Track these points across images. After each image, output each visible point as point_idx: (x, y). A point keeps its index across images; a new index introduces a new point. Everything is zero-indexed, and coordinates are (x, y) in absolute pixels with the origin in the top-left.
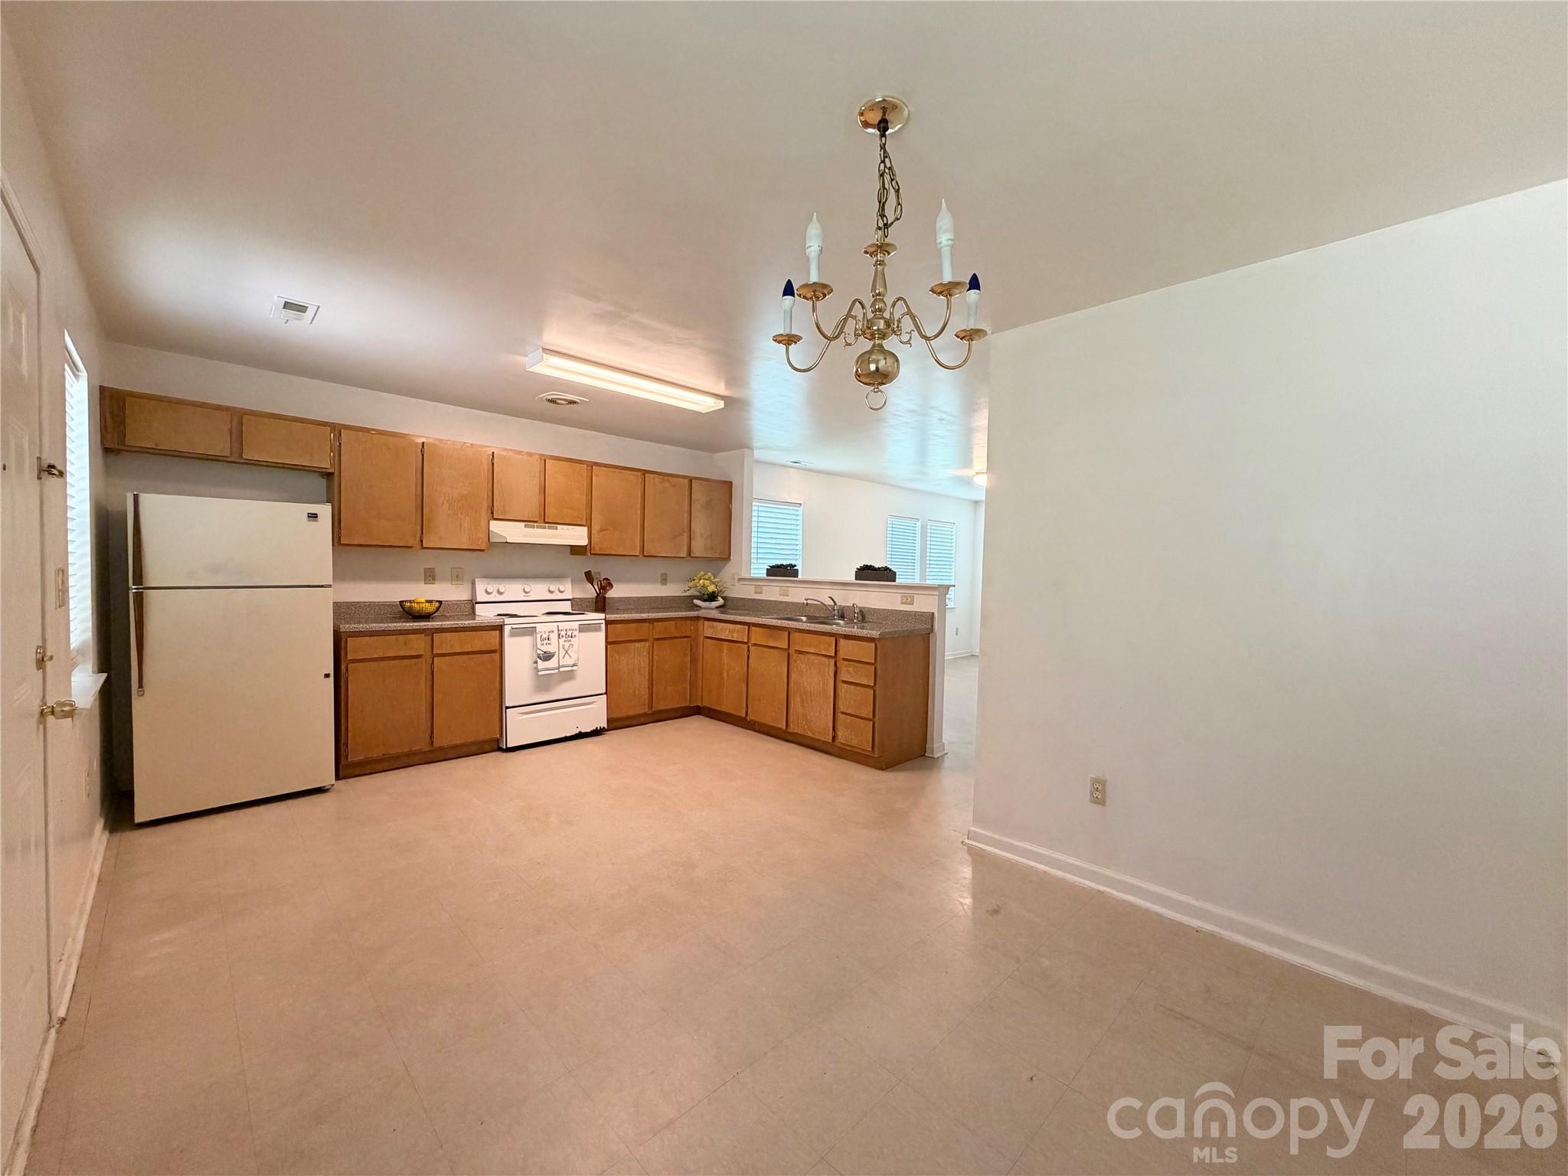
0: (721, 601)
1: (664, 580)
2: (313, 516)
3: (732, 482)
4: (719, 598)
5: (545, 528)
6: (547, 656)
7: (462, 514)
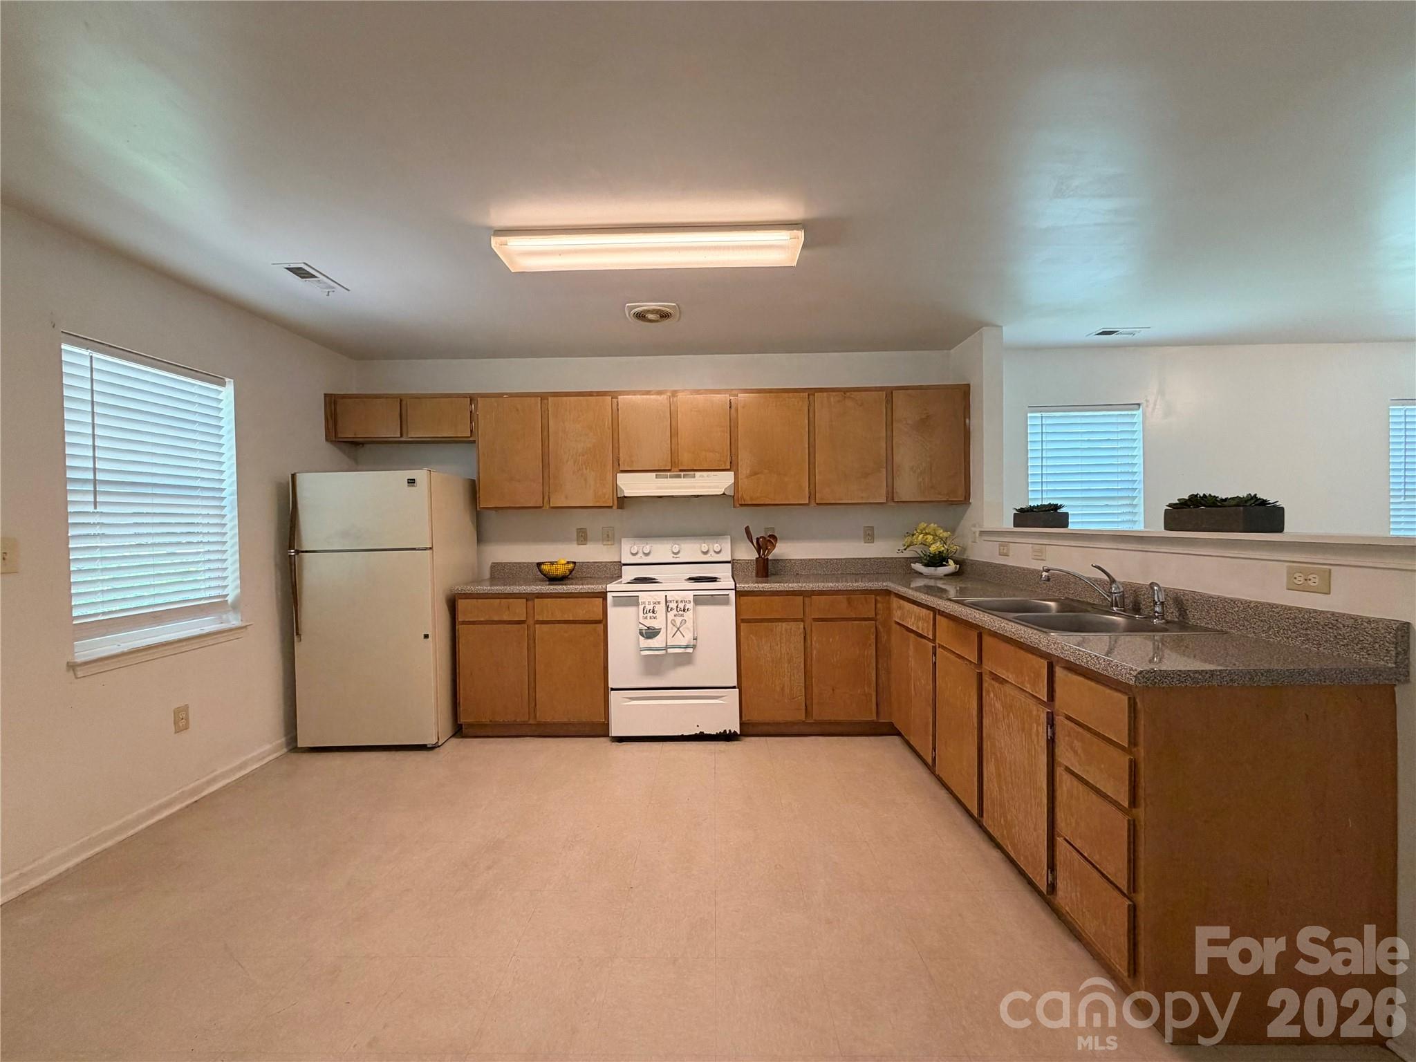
0: (951, 567)
1: (869, 536)
2: (412, 482)
3: (968, 386)
4: (951, 562)
5: (679, 476)
6: (651, 633)
7: (586, 469)
